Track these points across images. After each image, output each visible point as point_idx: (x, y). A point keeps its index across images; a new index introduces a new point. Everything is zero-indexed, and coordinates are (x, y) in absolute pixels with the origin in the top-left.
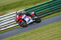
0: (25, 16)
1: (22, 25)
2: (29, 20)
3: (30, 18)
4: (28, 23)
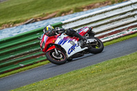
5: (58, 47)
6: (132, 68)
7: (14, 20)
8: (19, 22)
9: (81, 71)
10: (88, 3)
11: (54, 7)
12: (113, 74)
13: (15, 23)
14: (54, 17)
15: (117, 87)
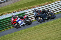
0: (19, 19)
1: (16, 27)
2: (22, 23)
3: (23, 21)
4: (20, 25)
5: (17, 22)
6: (48, 27)
7: (9, 12)
8: (10, 12)
9: (31, 28)
10: (33, 6)
11: (22, 7)
12: (42, 29)
13: (9, 13)
14: (22, 10)
15: (43, 33)
